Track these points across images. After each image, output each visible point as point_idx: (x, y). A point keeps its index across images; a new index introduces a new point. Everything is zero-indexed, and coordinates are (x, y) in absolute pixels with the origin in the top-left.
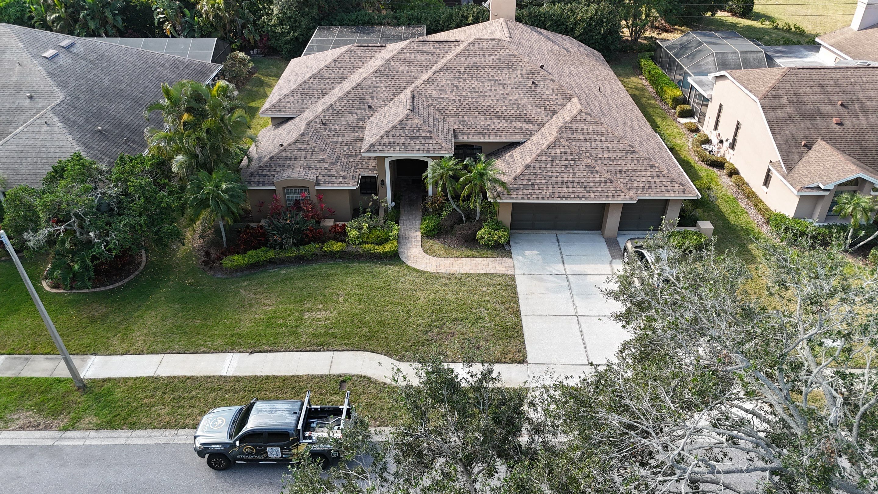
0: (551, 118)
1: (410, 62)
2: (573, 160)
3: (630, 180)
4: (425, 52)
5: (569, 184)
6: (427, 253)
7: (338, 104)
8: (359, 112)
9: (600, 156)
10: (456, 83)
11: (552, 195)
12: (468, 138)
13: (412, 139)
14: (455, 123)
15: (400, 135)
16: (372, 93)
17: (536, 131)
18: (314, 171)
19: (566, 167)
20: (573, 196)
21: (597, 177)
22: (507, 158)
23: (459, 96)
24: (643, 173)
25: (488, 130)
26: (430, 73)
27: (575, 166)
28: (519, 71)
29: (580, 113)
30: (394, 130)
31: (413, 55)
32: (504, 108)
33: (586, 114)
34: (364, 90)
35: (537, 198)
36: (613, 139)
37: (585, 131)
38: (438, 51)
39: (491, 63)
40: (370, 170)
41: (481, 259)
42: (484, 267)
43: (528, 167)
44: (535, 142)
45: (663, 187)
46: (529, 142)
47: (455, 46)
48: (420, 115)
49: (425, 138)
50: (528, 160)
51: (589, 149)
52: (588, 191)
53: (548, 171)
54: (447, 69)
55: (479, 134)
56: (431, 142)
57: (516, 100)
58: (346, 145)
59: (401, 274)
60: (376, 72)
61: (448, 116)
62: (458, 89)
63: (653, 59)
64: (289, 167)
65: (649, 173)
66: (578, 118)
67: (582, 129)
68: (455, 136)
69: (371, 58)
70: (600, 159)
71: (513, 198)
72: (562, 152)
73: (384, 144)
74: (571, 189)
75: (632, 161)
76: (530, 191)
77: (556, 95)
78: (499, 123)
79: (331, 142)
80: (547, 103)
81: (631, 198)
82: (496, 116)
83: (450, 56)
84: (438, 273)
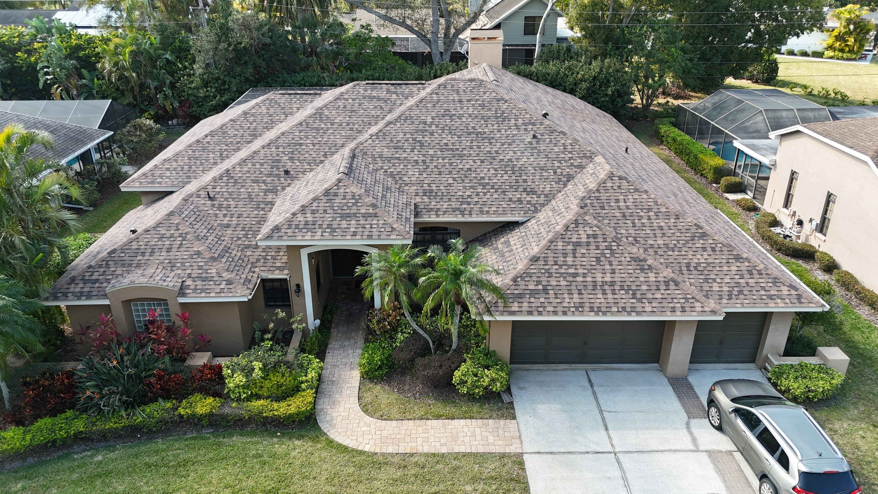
0: (565, 185)
1: (352, 112)
2: (609, 248)
3: (706, 280)
4: (374, 97)
5: (606, 287)
6: (366, 411)
7: (238, 169)
8: (269, 180)
9: (651, 242)
10: (420, 138)
11: (579, 307)
12: (438, 216)
13: (344, 217)
14: (417, 195)
15: (325, 211)
16: (292, 153)
17: (543, 205)
18: (179, 272)
19: (598, 260)
20: (615, 309)
21: (652, 277)
22: (500, 246)
23: (424, 155)
24: (725, 268)
25: (469, 203)
26: (381, 124)
27: (612, 259)
28: (513, 121)
29: (611, 176)
30: (315, 204)
31: (357, 101)
32: (492, 171)
33: (620, 178)
34: (281, 149)
35: (555, 313)
36: (667, 215)
37: (622, 204)
38: (394, 96)
39: (471, 109)
40: (278, 268)
41: (462, 422)
42: (467, 440)
43: (535, 259)
44: (543, 221)
45: (763, 292)
46: (533, 221)
47: (419, 89)
48: (361, 182)
49: (366, 216)
50: (535, 250)
51: (630, 232)
52: (640, 300)
53: (570, 266)
54: (406, 118)
55: (454, 210)
56: (375, 222)
57: (510, 160)
58: (243, 229)
59: (315, 458)
60: (301, 124)
61: (406, 185)
62: (422, 145)
63: (675, 125)
64: (138, 266)
65: (734, 268)
66: (609, 184)
67: (617, 201)
68: (416, 215)
69: (298, 109)
70: (652, 246)
71: (513, 313)
72: (588, 236)
73: (297, 226)
74: (610, 296)
75: (704, 249)
76: (542, 300)
77: (570, 152)
78: (485, 194)
79: (219, 225)
80: (557, 164)
81: (713, 312)
82: (480, 184)
83: (411, 102)
84: (383, 454)
